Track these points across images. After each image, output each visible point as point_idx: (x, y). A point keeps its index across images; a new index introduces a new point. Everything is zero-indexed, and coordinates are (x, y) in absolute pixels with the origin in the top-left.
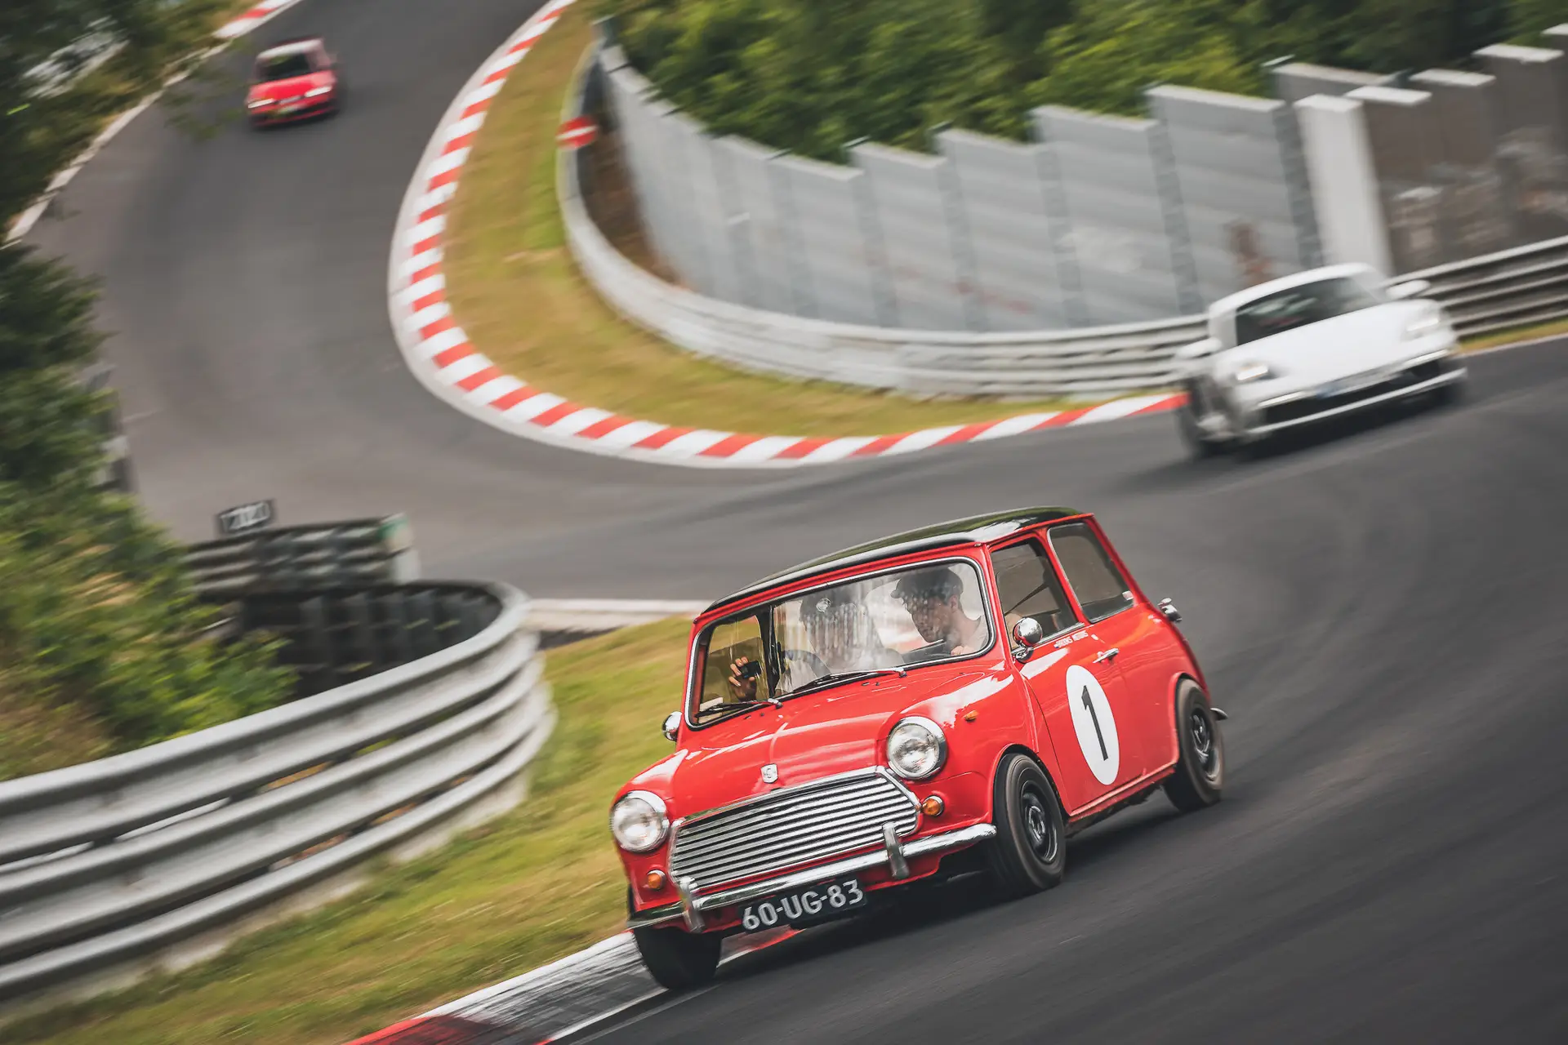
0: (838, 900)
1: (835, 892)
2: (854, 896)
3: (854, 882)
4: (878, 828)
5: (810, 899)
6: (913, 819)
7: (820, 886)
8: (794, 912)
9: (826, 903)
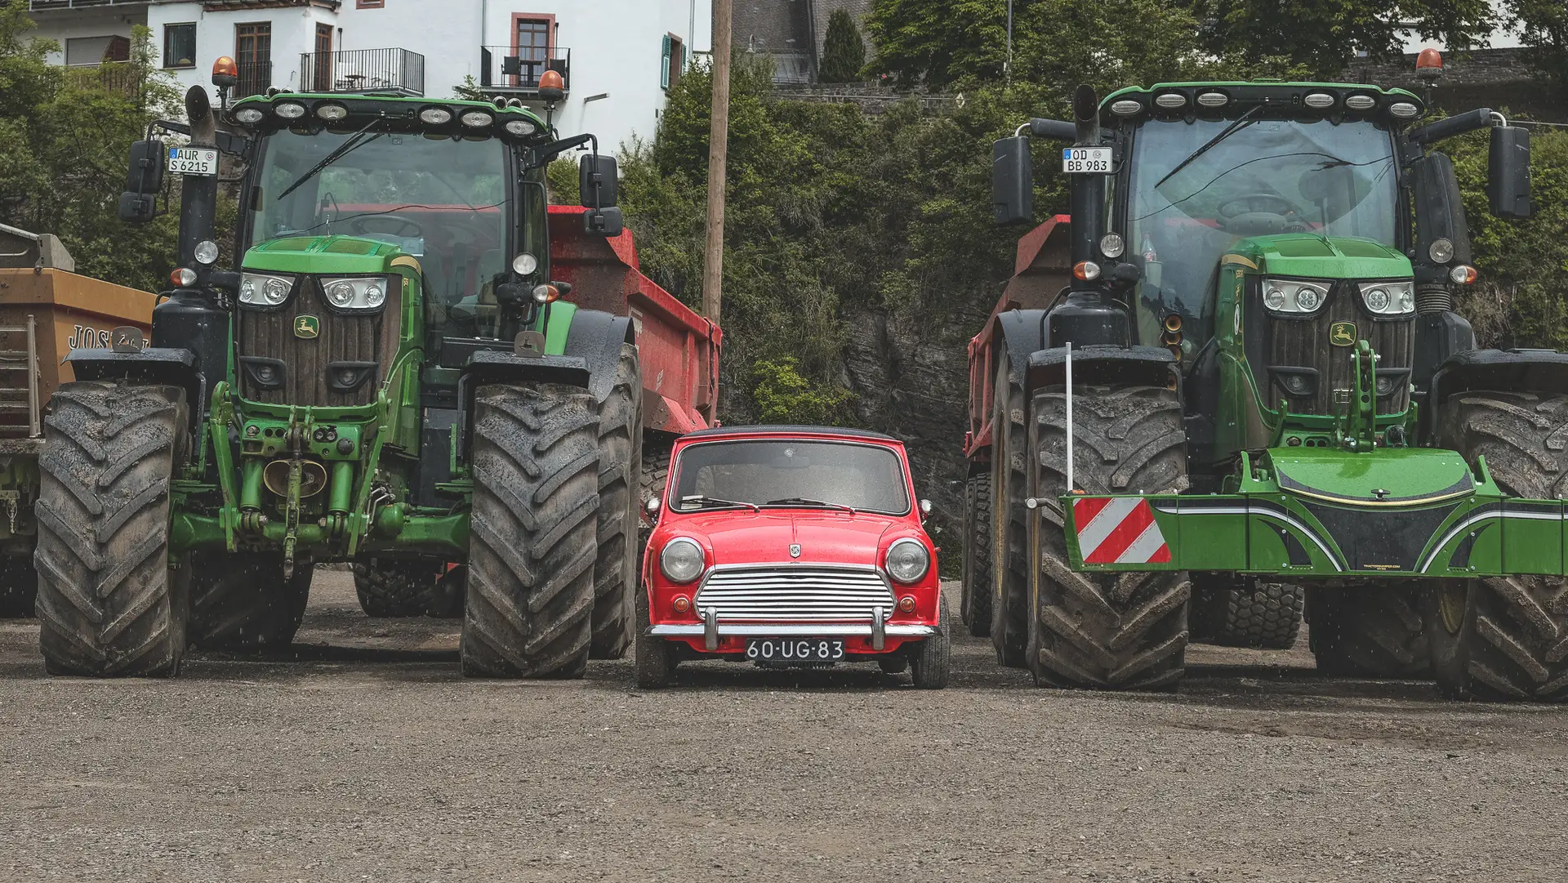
0: (823, 652)
1: (823, 646)
2: (838, 653)
3: (840, 643)
4: (870, 610)
5: (803, 647)
6: (890, 610)
7: (814, 640)
8: (788, 652)
9: (814, 654)
